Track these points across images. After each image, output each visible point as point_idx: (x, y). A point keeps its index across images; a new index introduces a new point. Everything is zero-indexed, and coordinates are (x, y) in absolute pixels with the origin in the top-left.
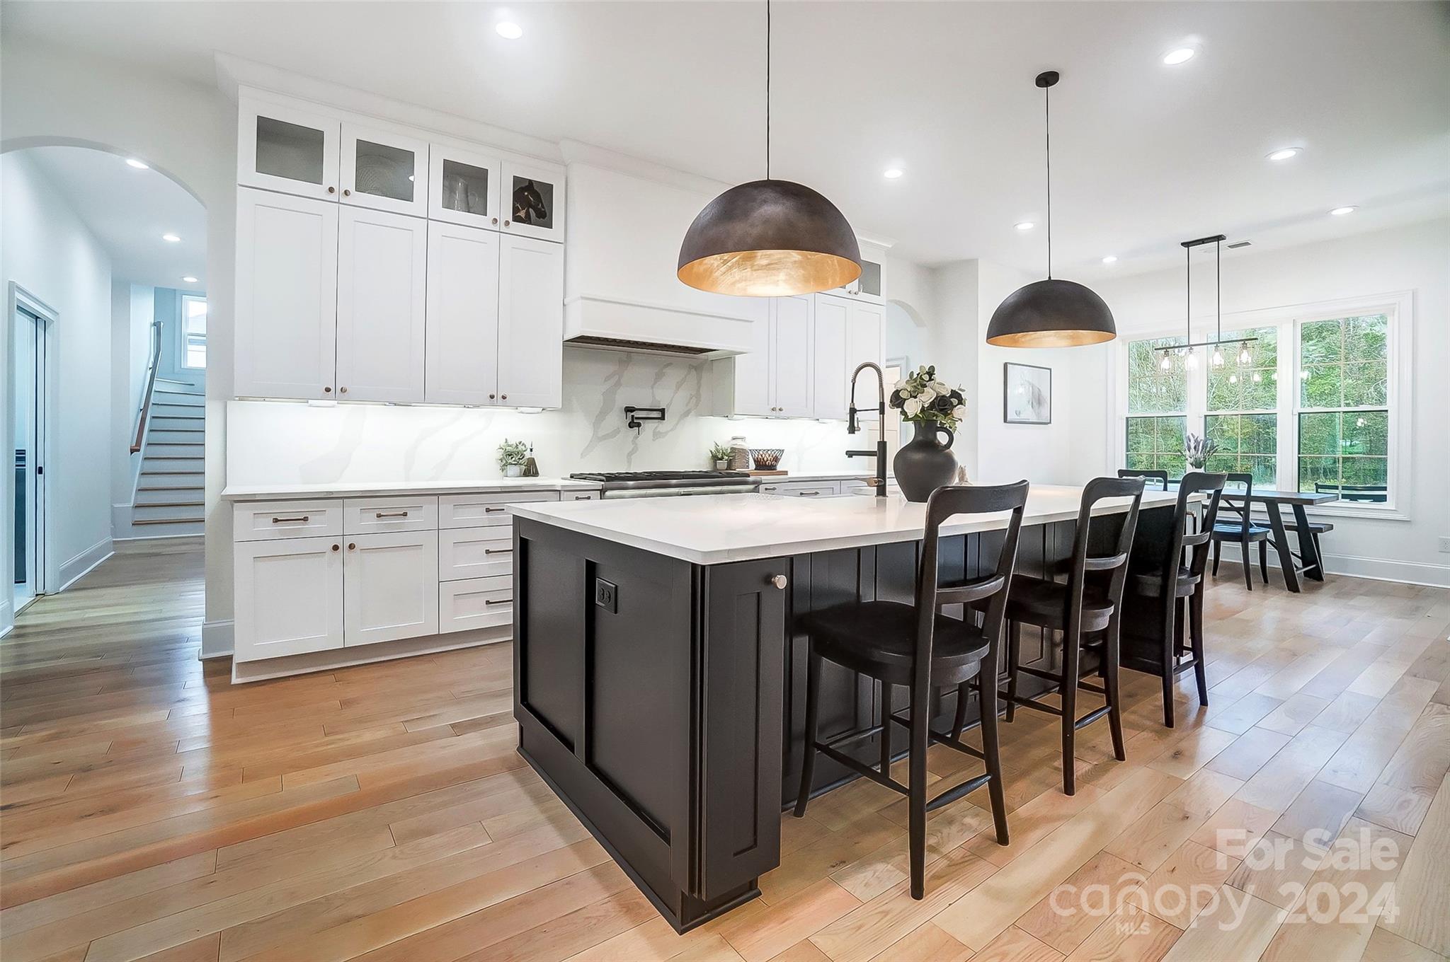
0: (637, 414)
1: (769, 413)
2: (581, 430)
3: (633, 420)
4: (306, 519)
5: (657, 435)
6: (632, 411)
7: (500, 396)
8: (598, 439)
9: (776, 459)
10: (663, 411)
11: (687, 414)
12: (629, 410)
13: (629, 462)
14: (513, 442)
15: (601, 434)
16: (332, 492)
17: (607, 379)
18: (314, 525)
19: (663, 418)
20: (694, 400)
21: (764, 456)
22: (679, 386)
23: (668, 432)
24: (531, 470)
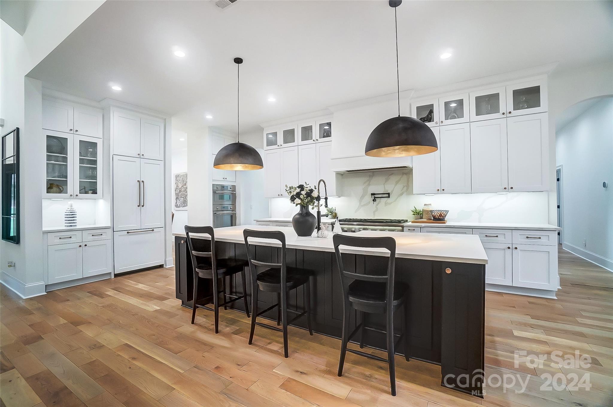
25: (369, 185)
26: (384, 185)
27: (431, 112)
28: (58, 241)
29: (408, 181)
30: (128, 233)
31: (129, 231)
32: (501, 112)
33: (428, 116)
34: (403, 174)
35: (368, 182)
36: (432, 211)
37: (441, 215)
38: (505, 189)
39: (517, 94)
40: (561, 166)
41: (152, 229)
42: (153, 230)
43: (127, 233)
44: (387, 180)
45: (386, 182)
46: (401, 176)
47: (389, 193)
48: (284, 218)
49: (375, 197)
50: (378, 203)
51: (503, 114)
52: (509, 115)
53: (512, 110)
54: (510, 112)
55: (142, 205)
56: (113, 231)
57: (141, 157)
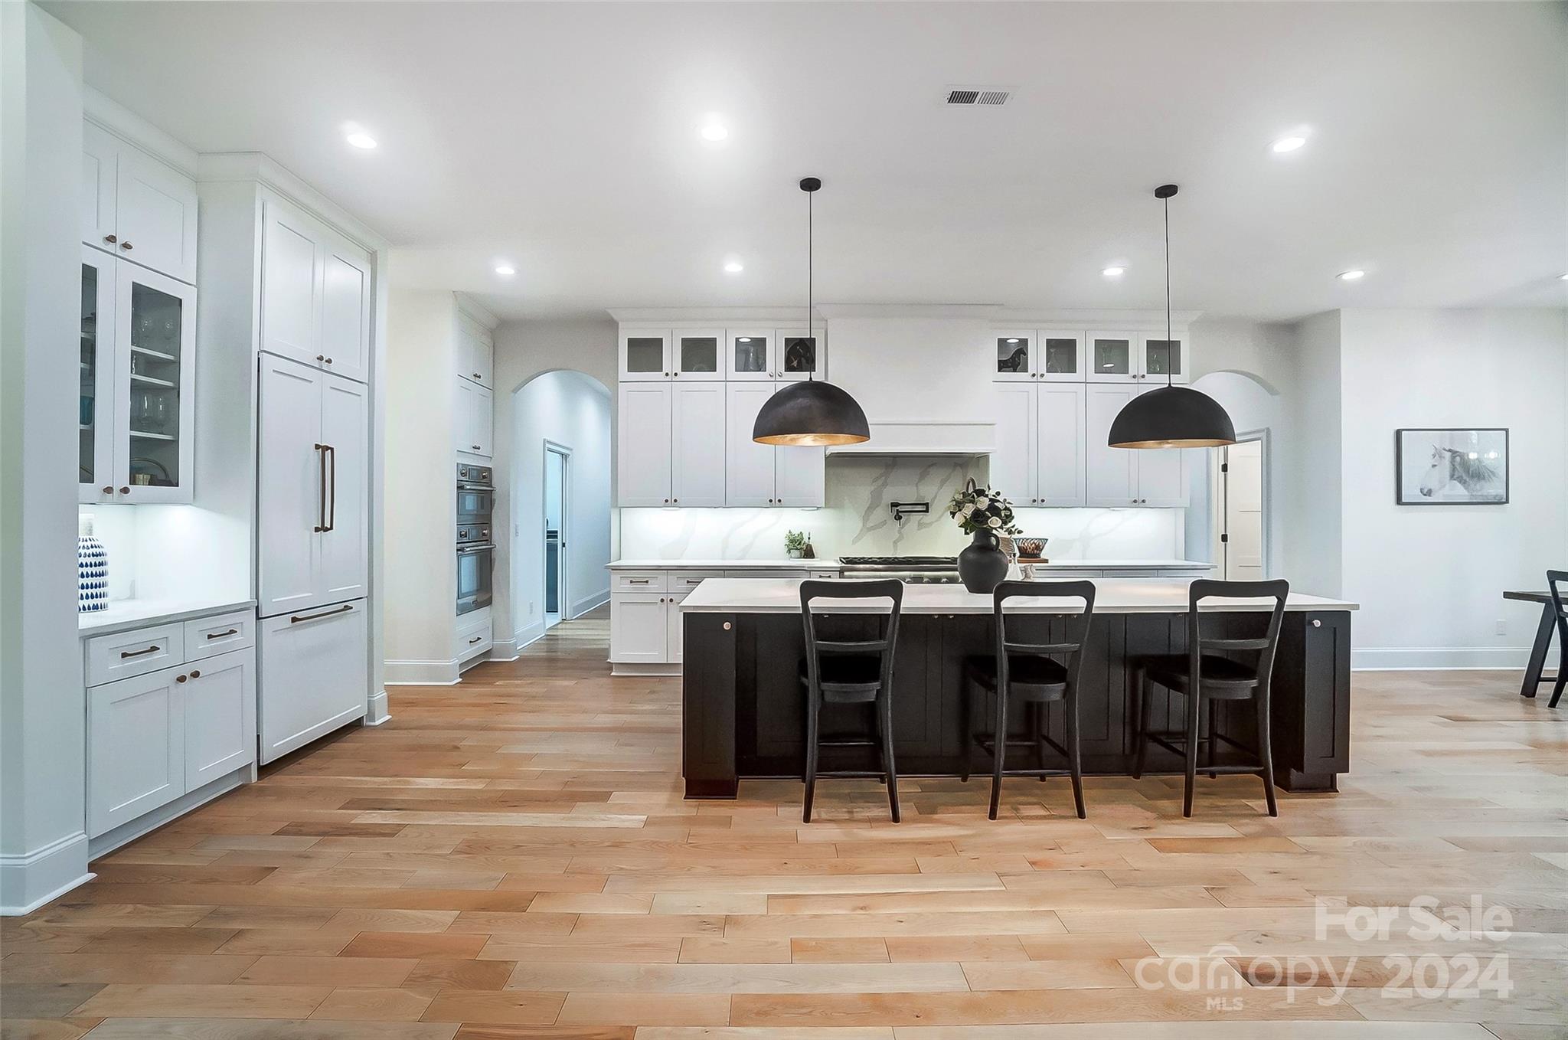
0: (902, 508)
2: (852, 522)
3: (897, 514)
4: (647, 582)
5: (921, 525)
6: (897, 506)
7: (777, 500)
8: (867, 529)
9: (1039, 548)
10: (927, 505)
12: (894, 505)
13: (895, 548)
14: (796, 532)
15: (870, 524)
16: (661, 566)
17: (875, 480)
18: (653, 586)
19: (927, 511)
21: (1026, 544)
22: (943, 483)
23: (933, 522)
24: (809, 553)
25: (885, 484)
26: (917, 486)
27: (1021, 352)
28: (117, 665)
30: (294, 620)
31: (298, 615)
32: (1131, 373)
35: (883, 478)
37: (1036, 548)
38: (1135, 501)
41: (341, 606)
42: (347, 608)
43: (293, 622)
44: (922, 477)
45: (920, 480)
46: (951, 470)
47: (928, 503)
48: (663, 559)
49: (900, 510)
50: (906, 525)
51: (1134, 377)
53: (1145, 372)
54: (1143, 376)
55: (327, 525)
56: (258, 618)
57: (325, 366)
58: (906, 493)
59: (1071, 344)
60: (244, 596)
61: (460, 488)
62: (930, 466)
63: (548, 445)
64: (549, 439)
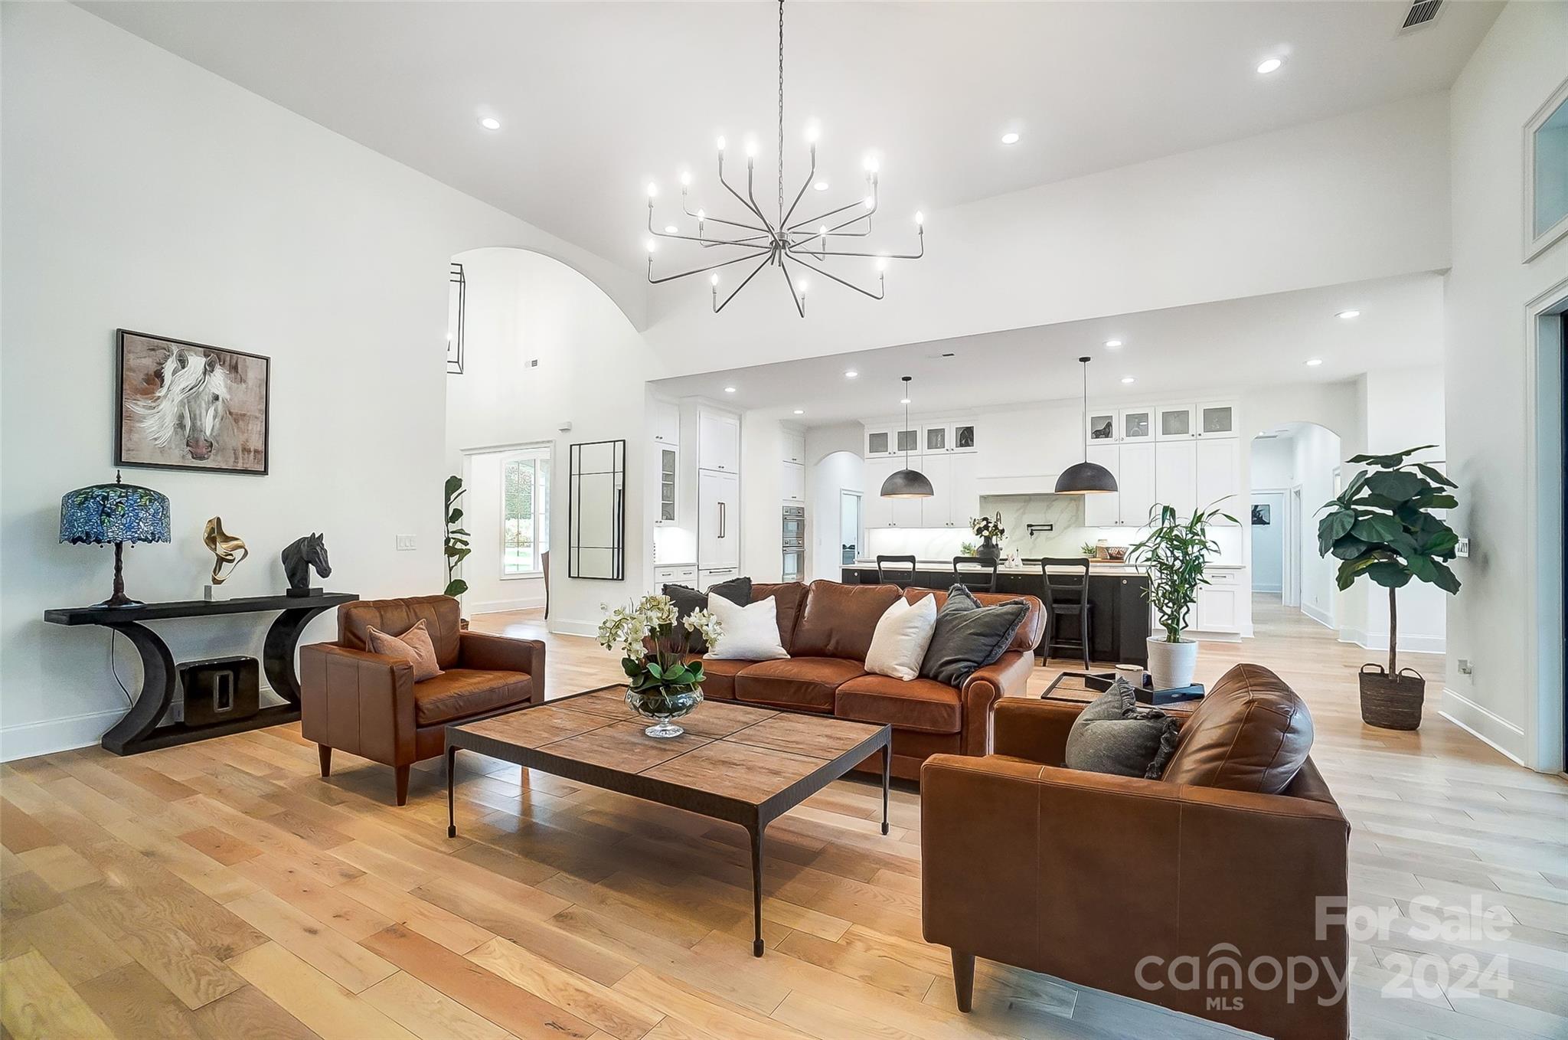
0: (1033, 528)
1: (1115, 524)
3: (1031, 532)
5: (1048, 539)
6: (1031, 527)
8: (1012, 542)
10: (1051, 525)
11: (1069, 526)
12: (1029, 526)
13: (1031, 553)
15: (1014, 539)
17: (1017, 510)
19: (1051, 529)
20: (1074, 518)
21: (1115, 551)
22: (1063, 510)
23: (1055, 537)
25: (1024, 513)
26: (1045, 514)
27: (1109, 425)
29: (1077, 510)
31: (712, 571)
32: (1191, 433)
33: (1104, 428)
34: (1071, 500)
35: (1023, 509)
36: (1107, 549)
37: (1119, 553)
39: (1208, 413)
40: (1301, 485)
41: (728, 570)
42: (730, 571)
43: (710, 573)
44: (1049, 507)
45: (1047, 509)
46: (1068, 503)
49: (1032, 530)
50: (1037, 538)
51: (1193, 435)
52: (1199, 437)
53: (1202, 432)
54: (1200, 435)
55: (722, 535)
56: (698, 570)
57: (722, 469)
58: (1037, 519)
59: (1144, 417)
60: (694, 561)
61: (784, 519)
62: (1054, 501)
63: (843, 492)
64: (843, 488)
